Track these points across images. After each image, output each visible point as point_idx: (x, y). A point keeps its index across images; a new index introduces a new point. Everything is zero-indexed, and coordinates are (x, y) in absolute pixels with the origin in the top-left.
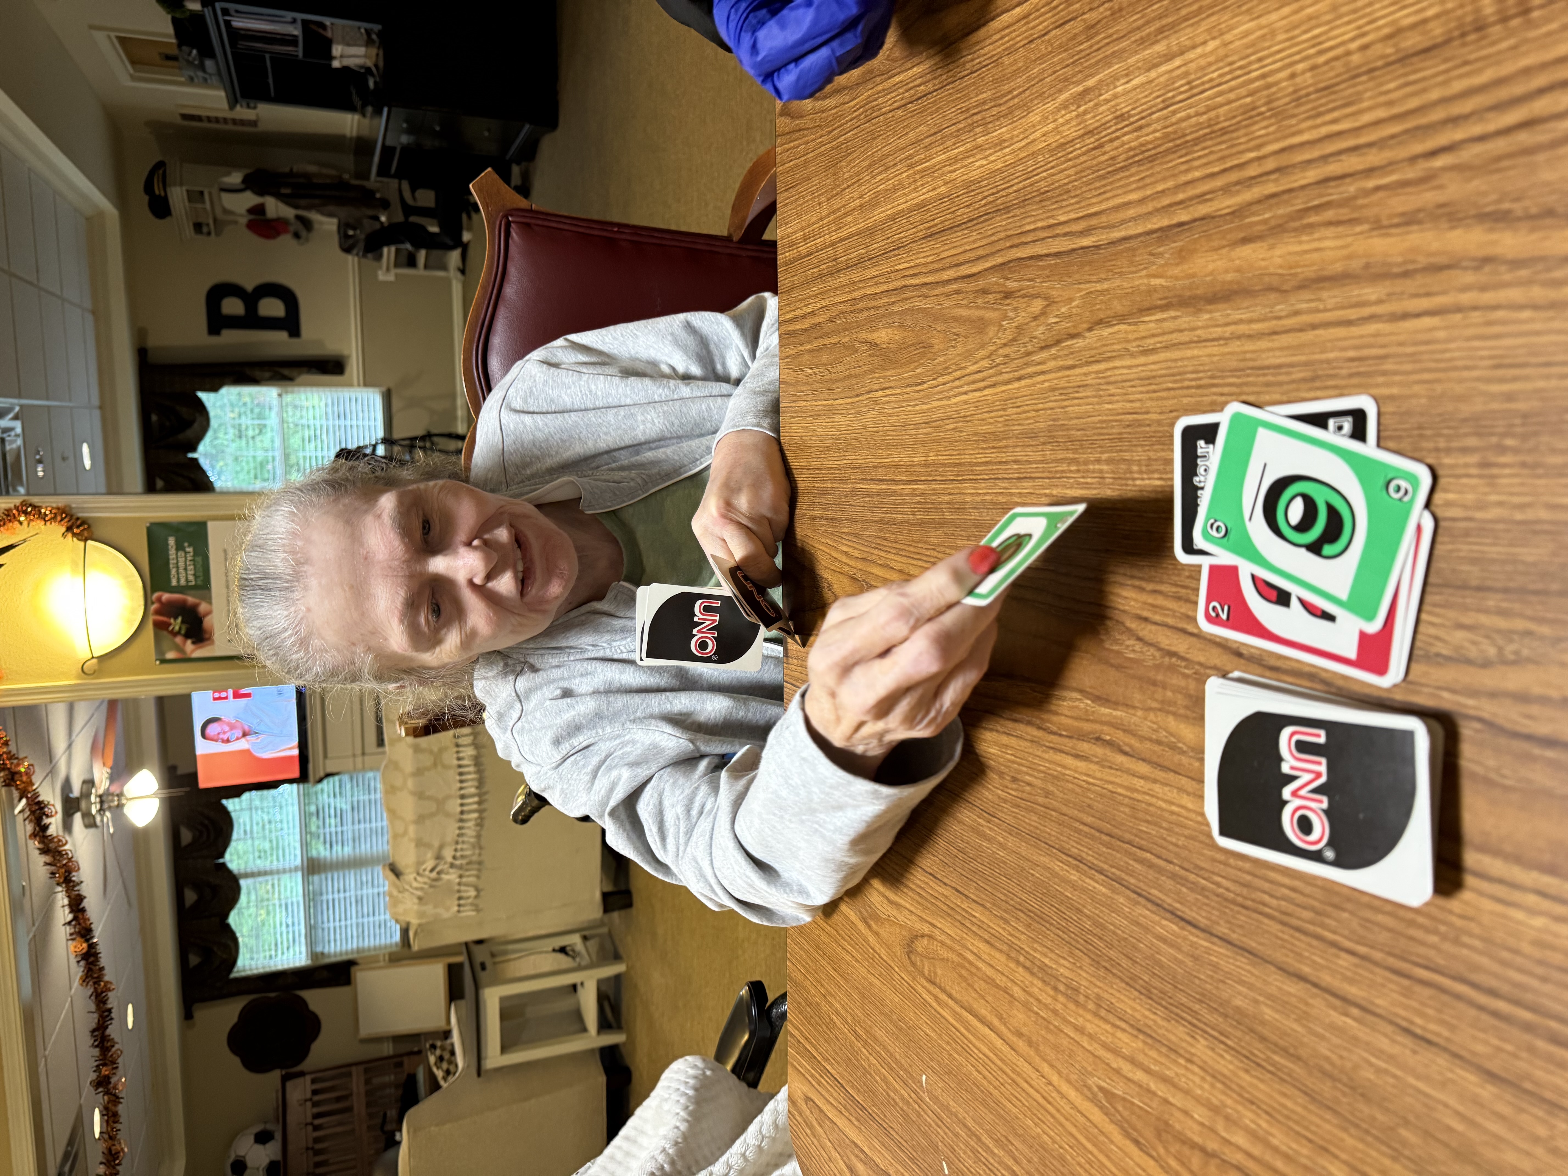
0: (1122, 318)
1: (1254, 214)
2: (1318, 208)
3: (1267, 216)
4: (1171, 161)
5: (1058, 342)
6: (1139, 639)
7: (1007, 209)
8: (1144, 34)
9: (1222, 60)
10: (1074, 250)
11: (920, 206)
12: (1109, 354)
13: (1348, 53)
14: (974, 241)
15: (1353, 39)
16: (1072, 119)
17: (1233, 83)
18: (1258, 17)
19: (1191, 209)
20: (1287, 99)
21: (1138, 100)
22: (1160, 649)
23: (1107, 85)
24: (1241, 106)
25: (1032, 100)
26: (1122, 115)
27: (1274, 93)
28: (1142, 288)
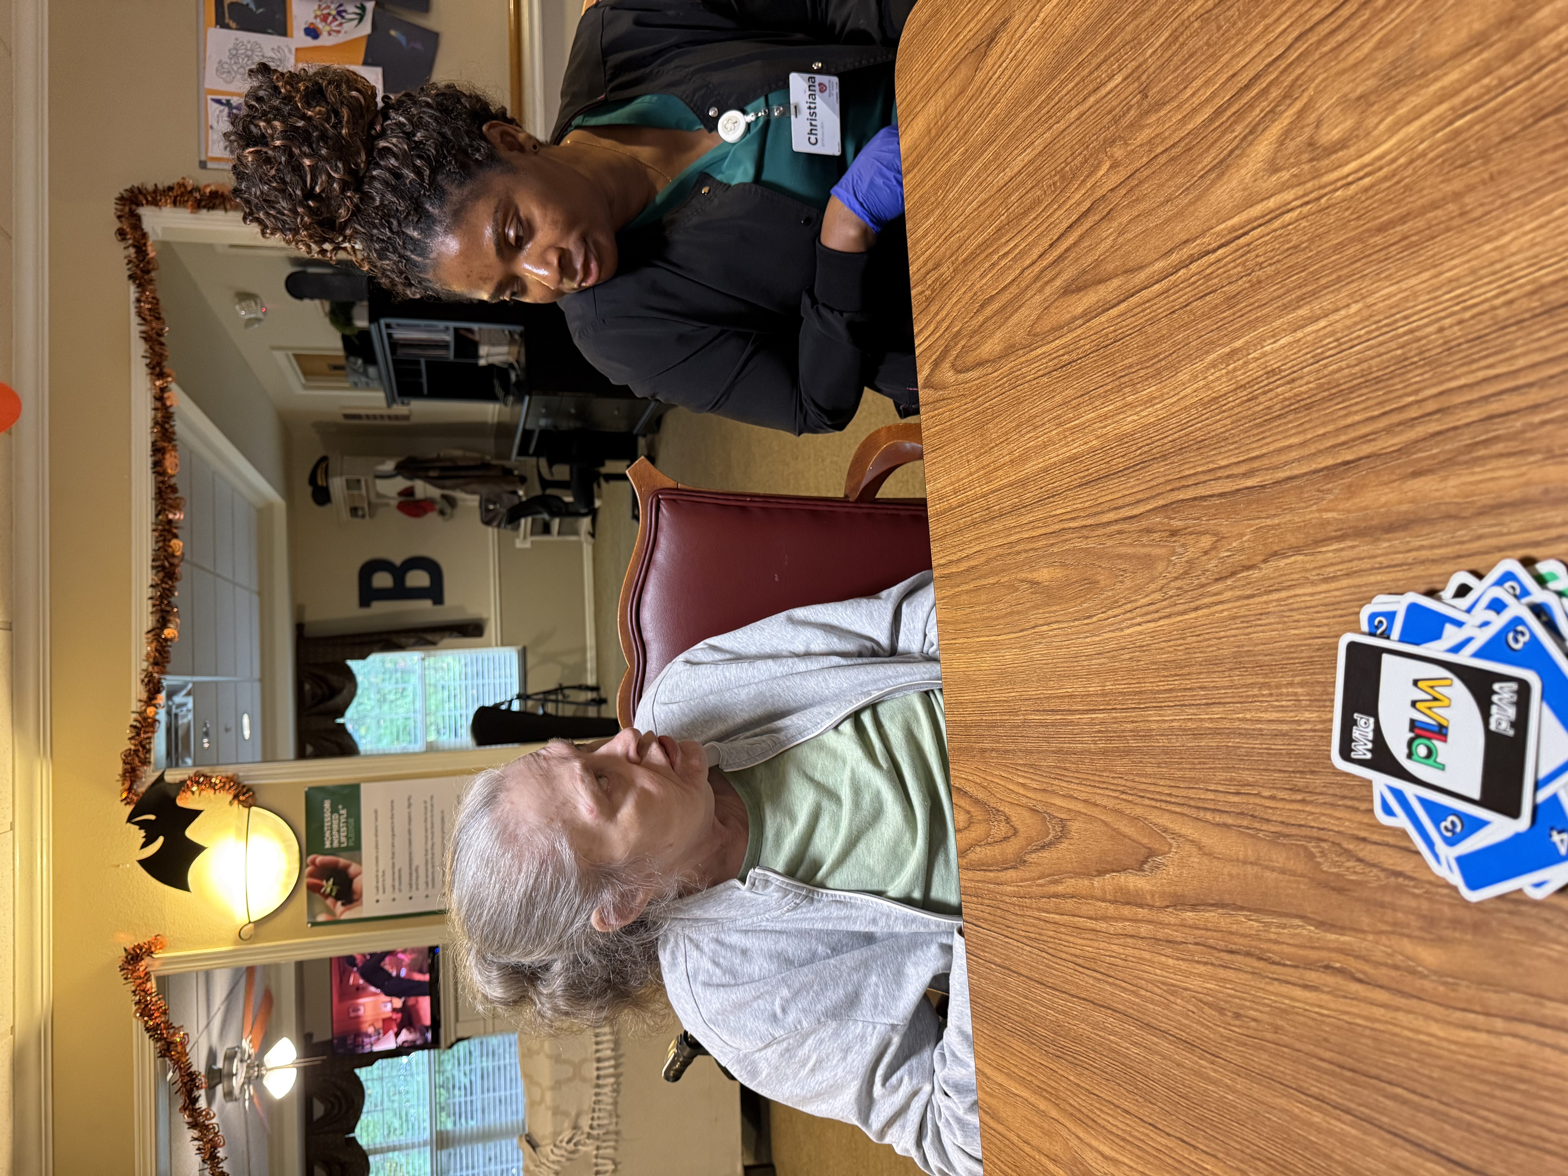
0: (1297, 550)
1: (1420, 451)
2: (1486, 443)
3: (1434, 451)
4: (1328, 408)
5: (1233, 574)
6: (1360, 860)
7: (1164, 457)
8: (1285, 301)
9: (1367, 319)
10: (1238, 490)
11: (1072, 459)
12: (1289, 583)
13: (1494, 308)
14: (1132, 487)
15: (1497, 296)
16: (1222, 376)
17: (1381, 338)
18: (1397, 282)
19: (1355, 449)
20: (1439, 350)
21: (1287, 357)
22: (1384, 870)
23: (1255, 345)
24: (1392, 358)
25: (1179, 362)
26: (1273, 370)
27: (1424, 345)
28: (1313, 521)
